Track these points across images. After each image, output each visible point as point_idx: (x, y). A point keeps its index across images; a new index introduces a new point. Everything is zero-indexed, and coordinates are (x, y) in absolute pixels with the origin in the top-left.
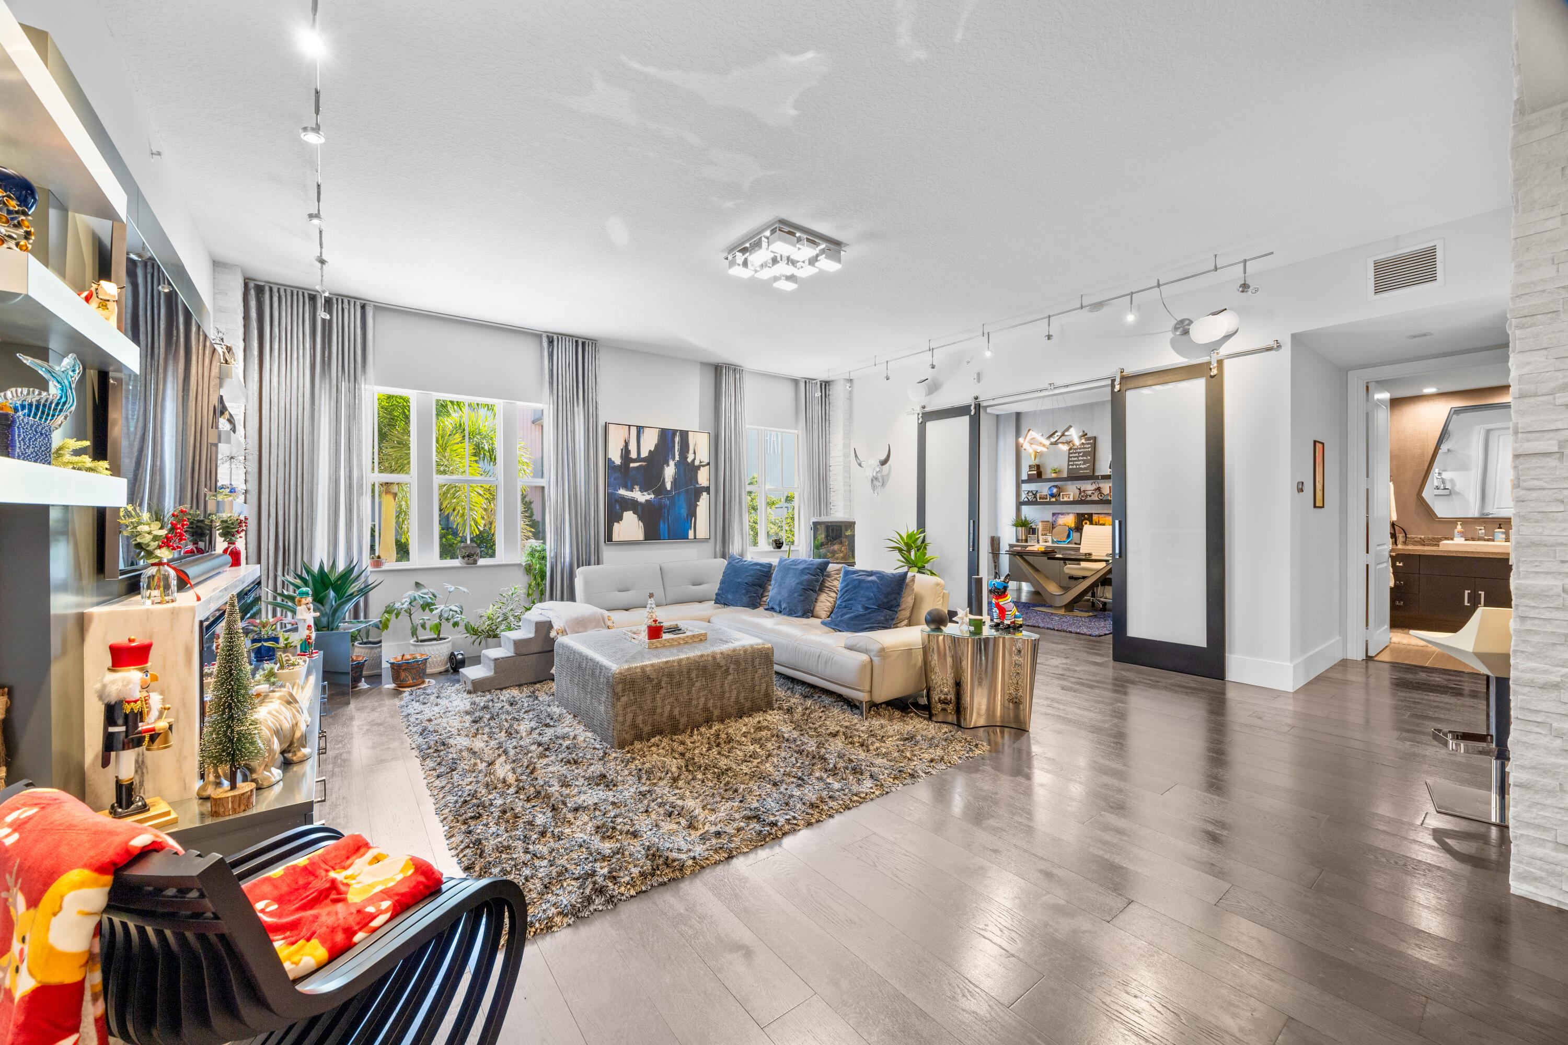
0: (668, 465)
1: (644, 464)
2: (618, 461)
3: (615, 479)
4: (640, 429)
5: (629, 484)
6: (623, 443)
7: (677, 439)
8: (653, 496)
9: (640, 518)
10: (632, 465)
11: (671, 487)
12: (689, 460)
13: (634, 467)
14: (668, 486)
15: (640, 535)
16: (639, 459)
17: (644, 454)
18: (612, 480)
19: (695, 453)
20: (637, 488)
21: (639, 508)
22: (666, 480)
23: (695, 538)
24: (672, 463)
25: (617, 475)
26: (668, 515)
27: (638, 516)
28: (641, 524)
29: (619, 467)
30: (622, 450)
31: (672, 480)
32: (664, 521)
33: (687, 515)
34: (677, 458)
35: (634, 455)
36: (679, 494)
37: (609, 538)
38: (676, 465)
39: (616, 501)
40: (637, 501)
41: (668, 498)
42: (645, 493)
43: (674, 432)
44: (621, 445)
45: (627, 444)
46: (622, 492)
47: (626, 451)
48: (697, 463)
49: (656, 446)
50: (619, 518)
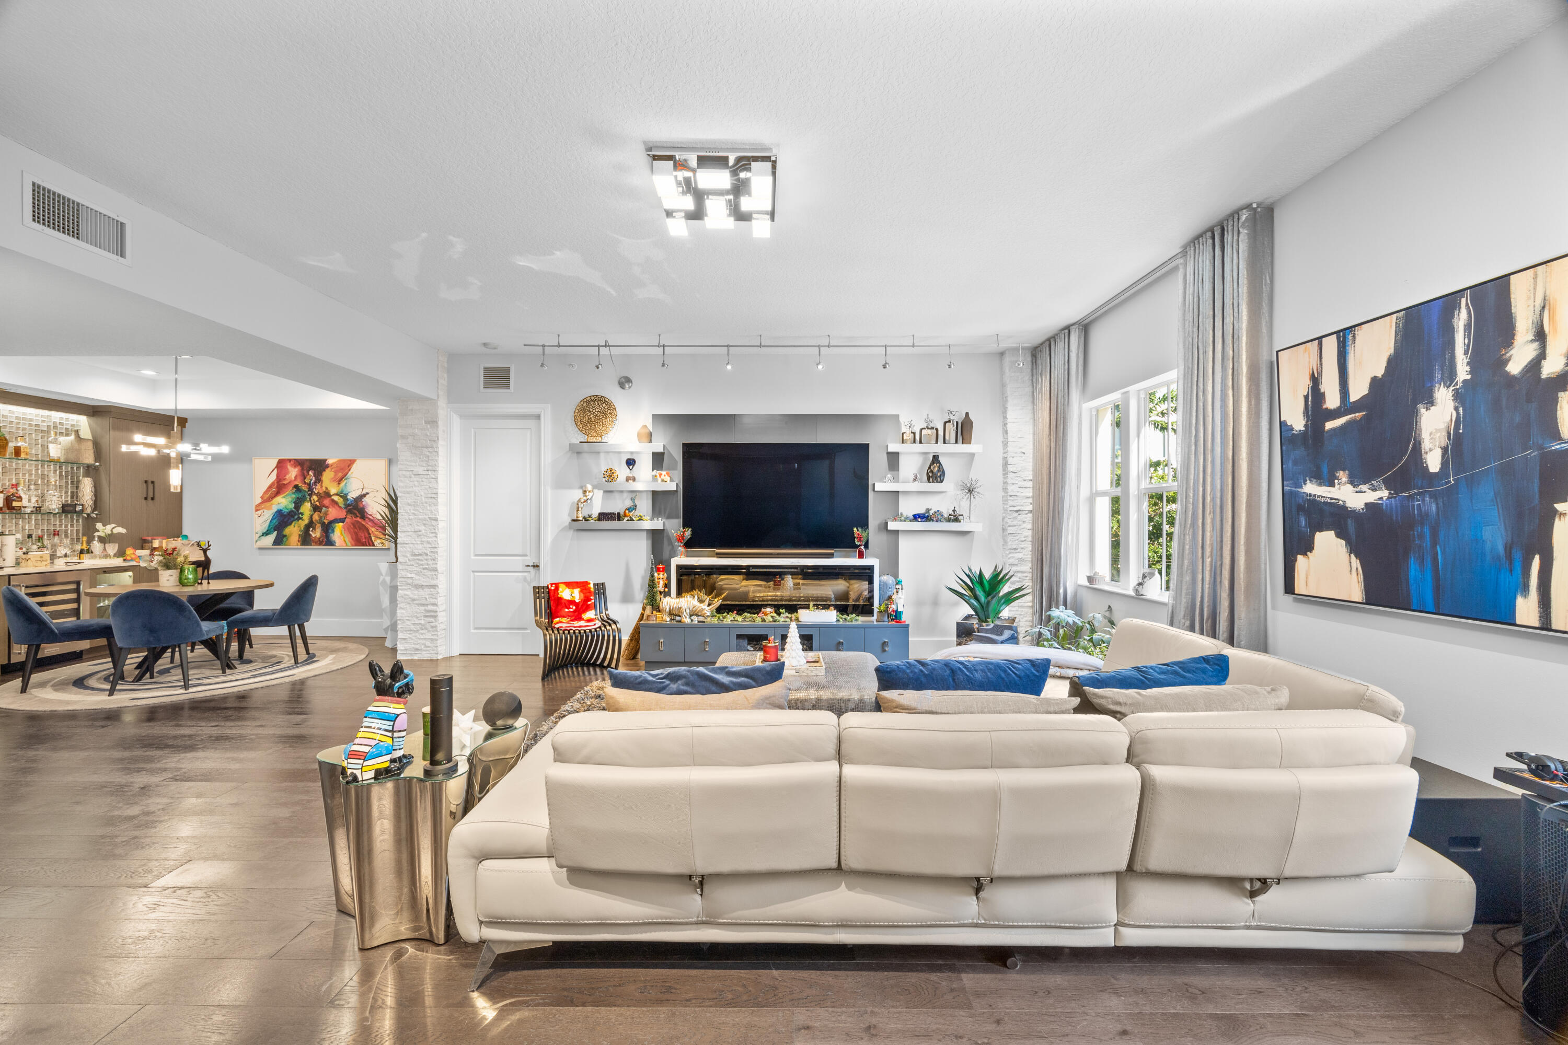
0: (1430, 402)
1: (1358, 415)
2: (1298, 423)
3: (1295, 463)
4: (1344, 337)
5: (1325, 469)
6: (1308, 382)
7: (1461, 319)
8: (1385, 493)
9: (1354, 548)
10: (1329, 425)
11: (1444, 464)
12: (1515, 367)
13: (1333, 430)
14: (1434, 462)
15: (1354, 590)
16: (1346, 407)
17: (1359, 389)
18: (1290, 464)
19: (1540, 336)
20: (1343, 476)
21: (1351, 525)
22: (1426, 444)
23: (1546, 623)
24: (1444, 396)
25: (1300, 452)
26: (1434, 543)
27: (1349, 543)
28: (1356, 562)
29: (1303, 435)
30: (1306, 397)
31: (1444, 442)
32: (1422, 564)
33: (1509, 549)
34: (1463, 372)
35: (1332, 401)
36: (1472, 481)
37: (1289, 588)
38: (1457, 396)
39: (1300, 508)
40: (1344, 507)
41: (1434, 496)
42: (1364, 487)
43: (1449, 302)
44: (1304, 385)
45: (1315, 380)
46: (1311, 488)
47: (1316, 394)
48: (1551, 367)
49: (1391, 362)
50: (1307, 547)
